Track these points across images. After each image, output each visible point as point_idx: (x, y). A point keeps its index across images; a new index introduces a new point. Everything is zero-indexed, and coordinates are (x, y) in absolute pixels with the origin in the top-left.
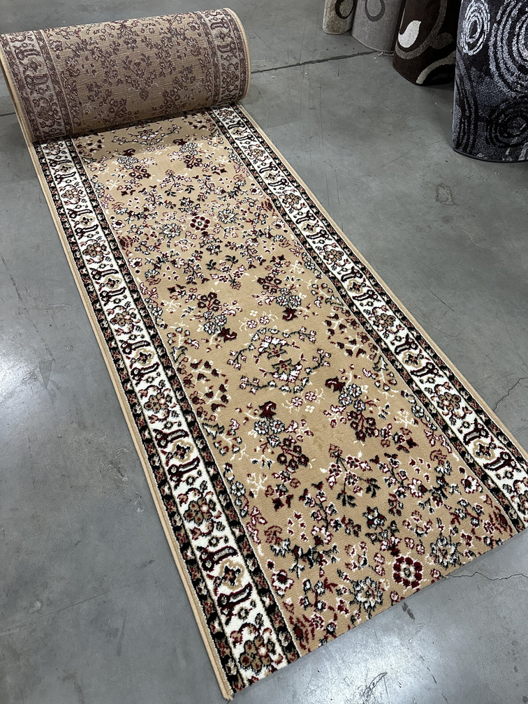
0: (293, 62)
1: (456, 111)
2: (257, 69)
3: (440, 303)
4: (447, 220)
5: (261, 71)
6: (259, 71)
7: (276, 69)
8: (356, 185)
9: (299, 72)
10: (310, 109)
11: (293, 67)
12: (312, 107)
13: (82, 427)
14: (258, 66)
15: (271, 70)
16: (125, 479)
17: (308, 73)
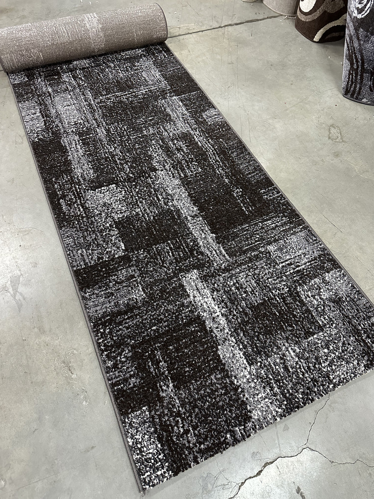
0: (216, 25)
1: (346, 65)
2: (187, 31)
3: (331, 226)
4: (337, 155)
5: (191, 33)
6: (189, 33)
7: (202, 31)
8: (264, 126)
9: (220, 33)
10: (229, 64)
11: (216, 30)
12: (230, 62)
13: (42, 331)
14: (188, 29)
15: (199, 32)
16: (74, 376)
17: (228, 34)
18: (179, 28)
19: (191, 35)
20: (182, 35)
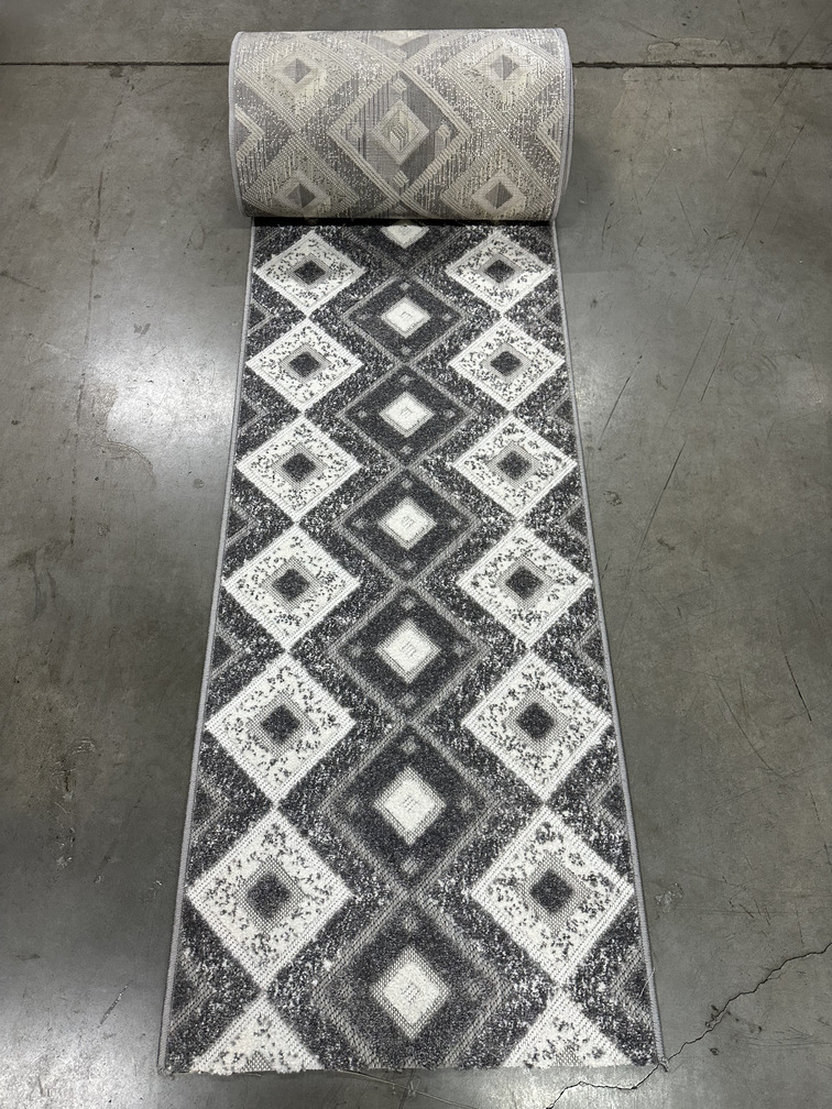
0: (774, 56)
2: (691, 58)
3: (791, 692)
5: (698, 67)
6: (694, 66)
7: (730, 67)
8: (759, 370)
9: (775, 83)
10: (755, 173)
11: (769, 70)
12: (760, 169)
13: (54, 677)
14: (698, 54)
15: (720, 66)
16: (68, 797)
17: (794, 88)
18: (677, 45)
19: (695, 72)
20: (675, 66)
